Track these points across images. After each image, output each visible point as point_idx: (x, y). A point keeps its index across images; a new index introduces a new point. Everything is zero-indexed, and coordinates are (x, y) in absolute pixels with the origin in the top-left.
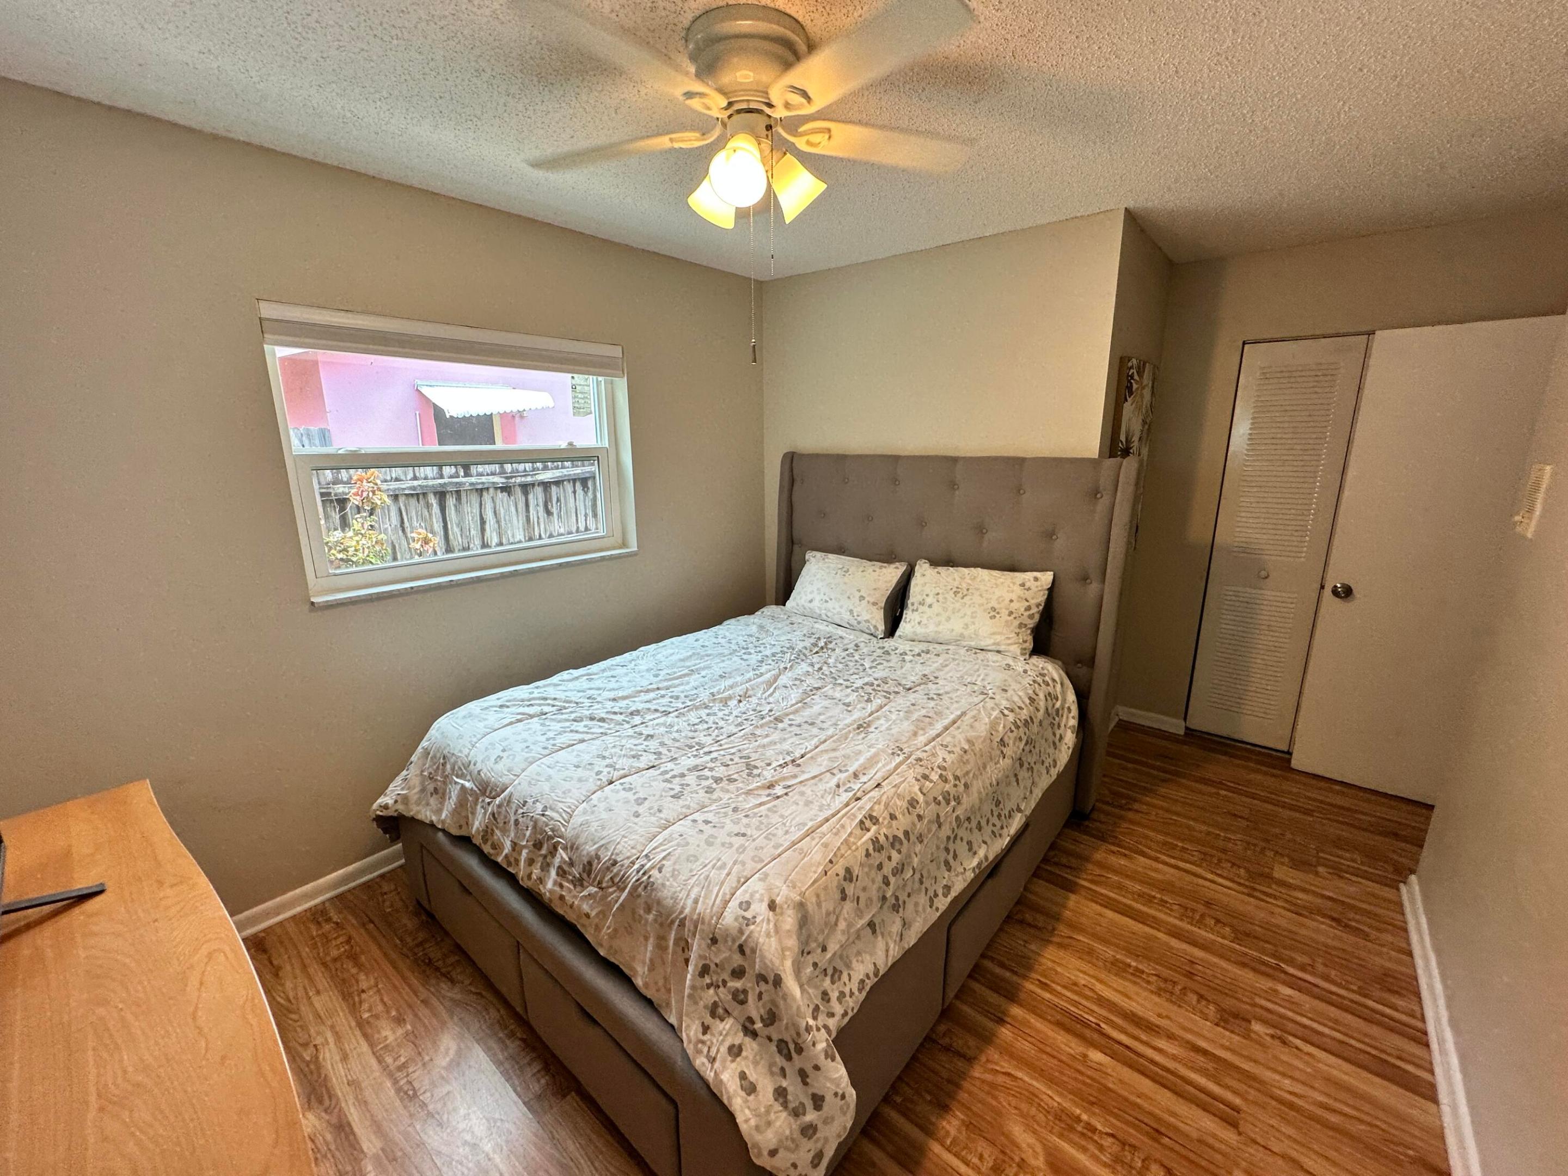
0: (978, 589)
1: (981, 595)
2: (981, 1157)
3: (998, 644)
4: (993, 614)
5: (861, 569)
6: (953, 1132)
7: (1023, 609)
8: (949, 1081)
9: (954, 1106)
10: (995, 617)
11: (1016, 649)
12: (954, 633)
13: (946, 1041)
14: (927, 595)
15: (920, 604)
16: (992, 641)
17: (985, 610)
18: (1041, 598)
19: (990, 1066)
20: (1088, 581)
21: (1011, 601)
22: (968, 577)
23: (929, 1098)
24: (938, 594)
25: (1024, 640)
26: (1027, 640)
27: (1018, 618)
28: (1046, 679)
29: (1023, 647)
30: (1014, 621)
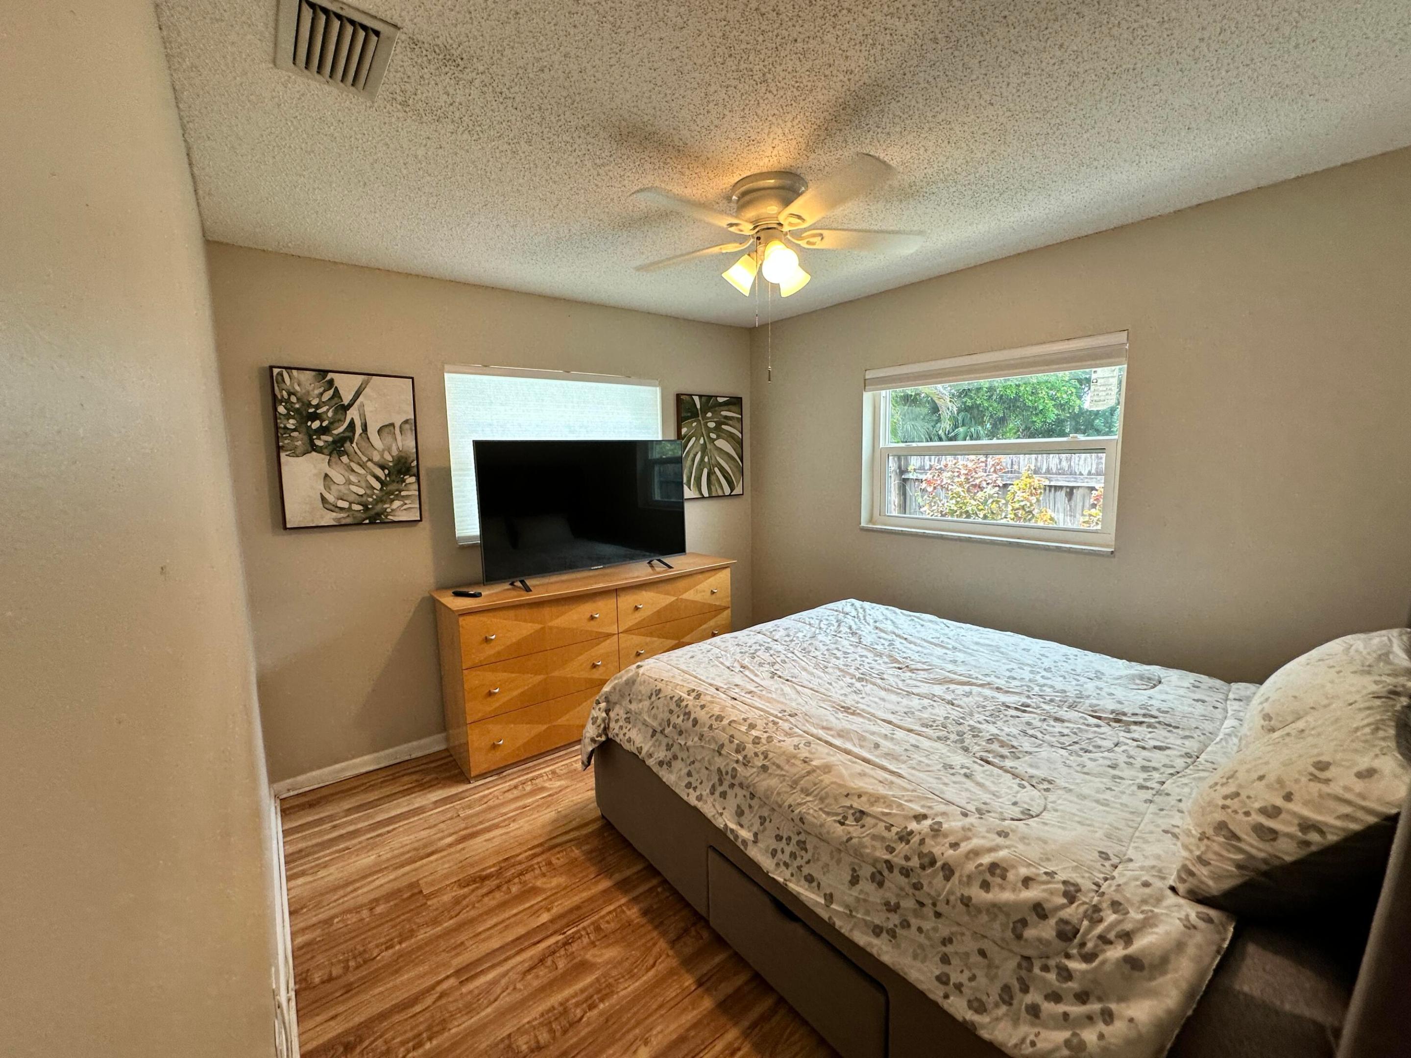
2: (608, 922)
6: (628, 913)
8: (662, 923)
9: (643, 921)
13: (693, 933)
19: (664, 957)
23: (655, 907)
25: (1204, 857)
26: (1209, 864)
27: (1229, 811)
28: (1108, 916)
29: (1193, 869)
30: (1220, 810)
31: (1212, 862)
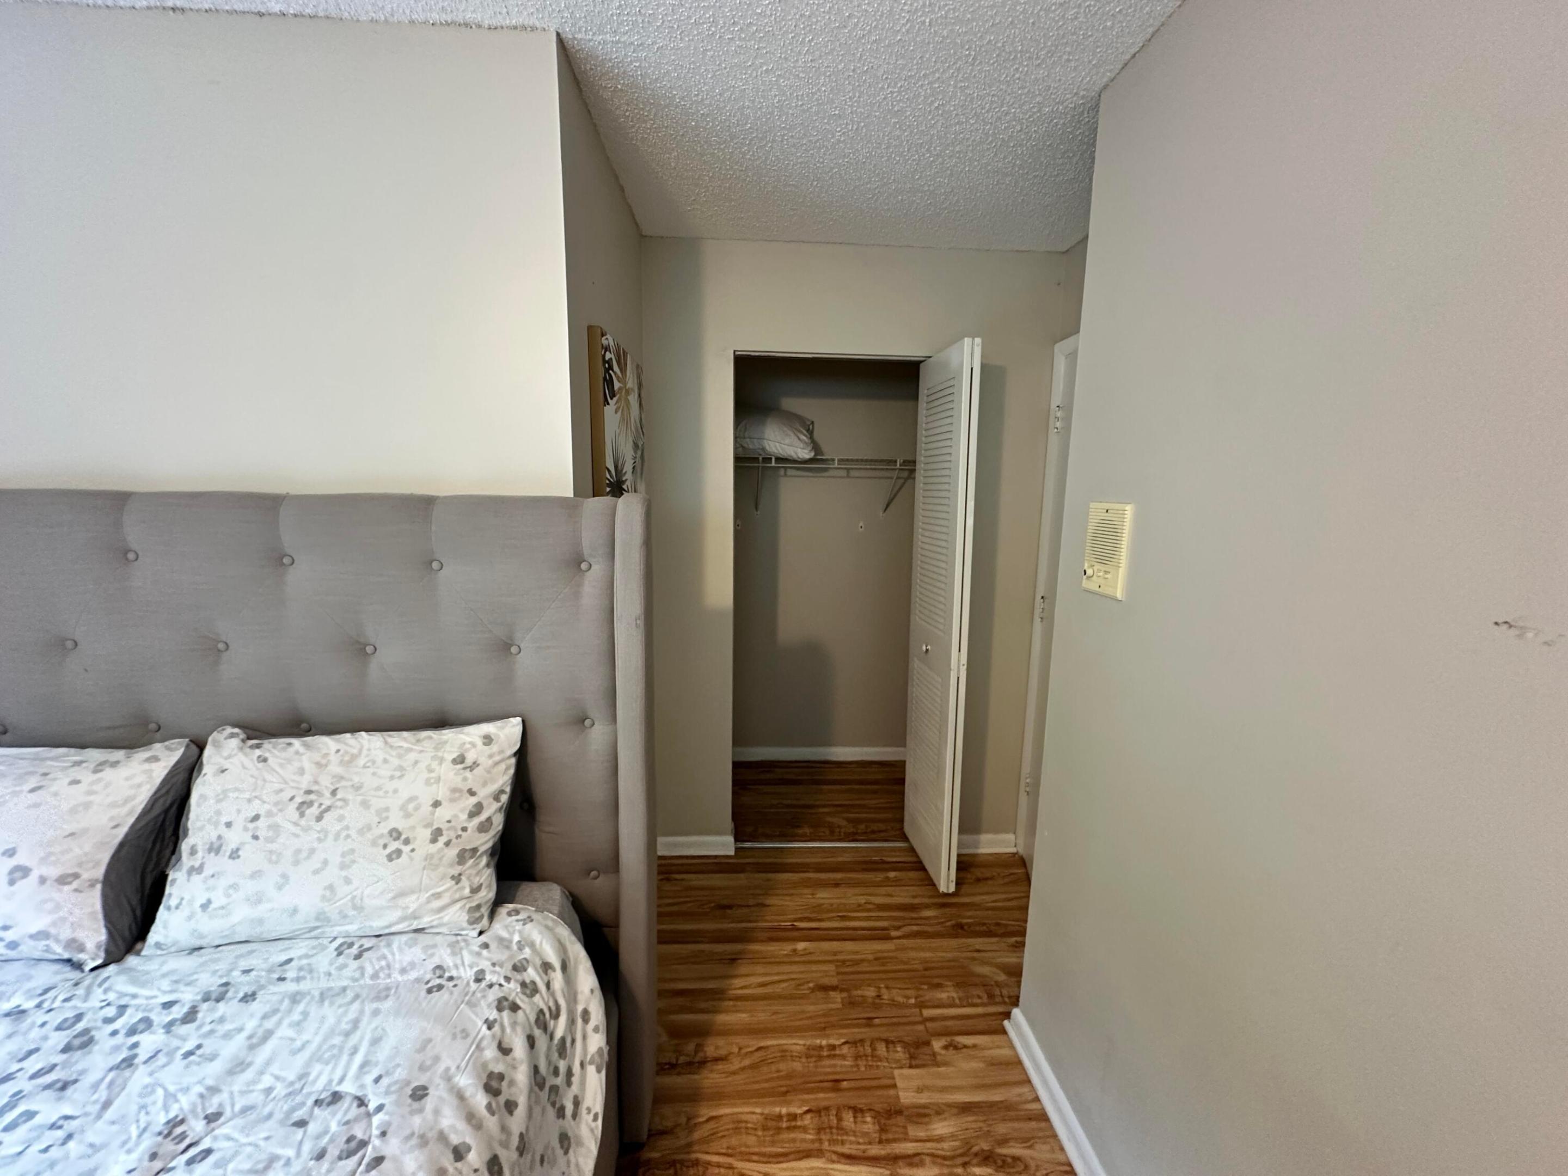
0: (357, 788)
1: (365, 804)
3: (415, 917)
4: (394, 846)
5: (33, 782)
7: (464, 816)
10: (399, 853)
11: (457, 915)
12: (299, 917)
14: (229, 825)
15: (210, 850)
16: (398, 914)
17: (374, 843)
18: (503, 778)
20: (587, 722)
21: (436, 804)
22: (334, 758)
24: (256, 818)
25: (475, 886)
26: (481, 885)
27: (454, 841)
28: (529, 975)
29: (474, 904)
30: (446, 850)
31: (481, 881)
